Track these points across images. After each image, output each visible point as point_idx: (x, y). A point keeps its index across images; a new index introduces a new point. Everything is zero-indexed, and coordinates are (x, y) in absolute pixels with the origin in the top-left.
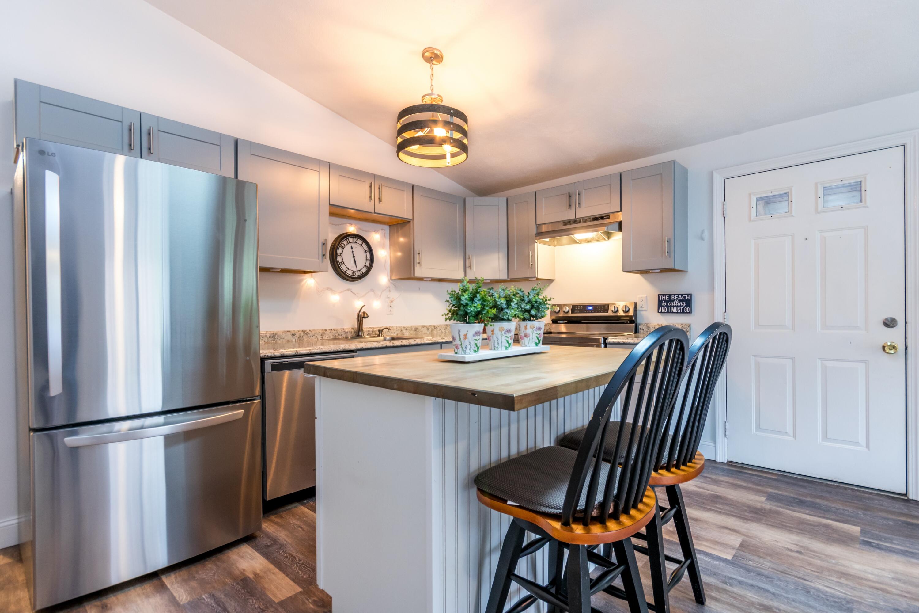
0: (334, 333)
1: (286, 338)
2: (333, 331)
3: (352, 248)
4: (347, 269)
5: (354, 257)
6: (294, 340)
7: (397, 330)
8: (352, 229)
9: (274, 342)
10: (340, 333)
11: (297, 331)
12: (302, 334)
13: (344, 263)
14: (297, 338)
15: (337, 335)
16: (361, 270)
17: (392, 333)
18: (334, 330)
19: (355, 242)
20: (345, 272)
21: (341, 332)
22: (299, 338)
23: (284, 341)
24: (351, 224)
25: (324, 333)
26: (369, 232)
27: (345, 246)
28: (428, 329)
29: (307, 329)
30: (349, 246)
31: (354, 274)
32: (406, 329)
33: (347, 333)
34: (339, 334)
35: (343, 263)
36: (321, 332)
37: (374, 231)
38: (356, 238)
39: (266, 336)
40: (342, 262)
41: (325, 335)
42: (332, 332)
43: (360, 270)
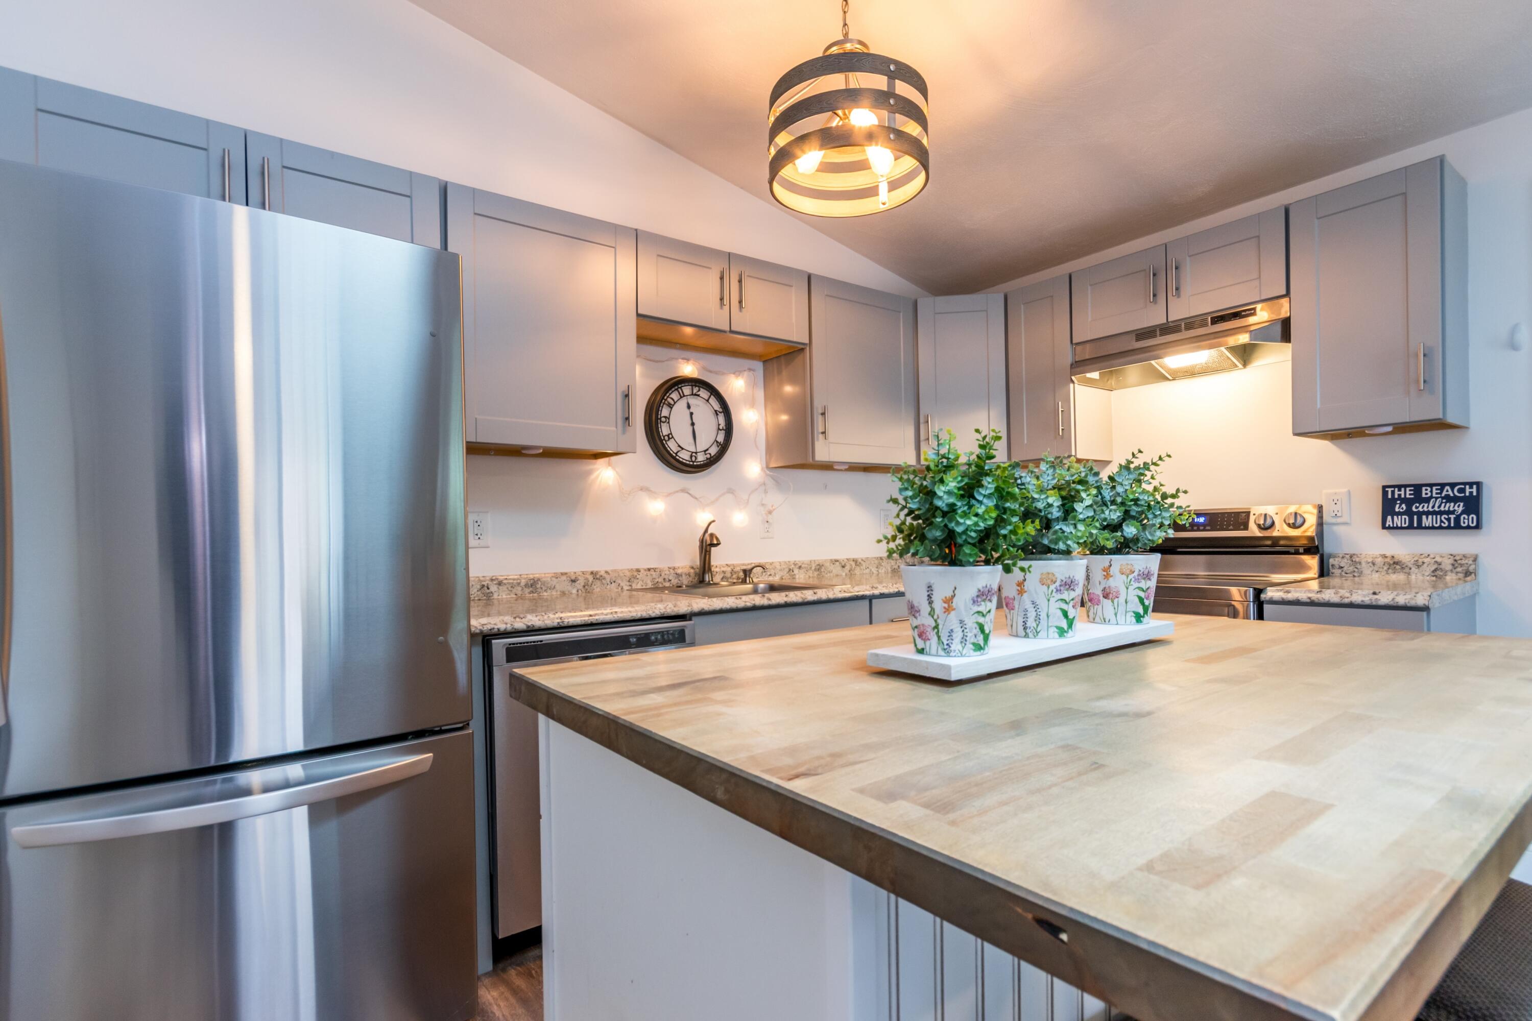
0: (654, 576)
1: (557, 587)
2: (652, 572)
3: (689, 407)
4: (680, 449)
5: (693, 424)
6: (574, 591)
7: (781, 570)
8: (688, 369)
9: (536, 595)
10: (666, 577)
11: (581, 574)
12: (591, 578)
13: (673, 437)
14: (581, 587)
15: (660, 580)
16: (707, 450)
17: (770, 575)
18: (655, 570)
19: (695, 395)
20: (676, 454)
21: (669, 575)
22: (584, 586)
23: (554, 593)
24: (688, 360)
25: (635, 577)
26: (723, 374)
27: (675, 403)
28: (843, 567)
29: (601, 568)
30: (683, 402)
31: (693, 459)
32: (800, 567)
33: (681, 575)
34: (664, 579)
35: (670, 436)
36: (628, 574)
37: (734, 374)
38: (696, 386)
39: (519, 584)
40: (668, 436)
41: (636, 581)
42: (651, 575)
43: (705, 451)
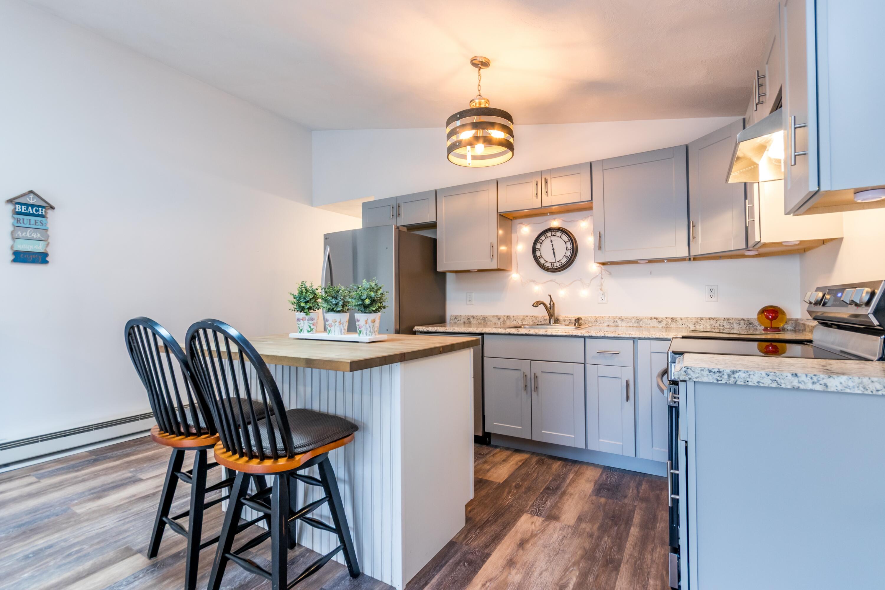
0: (533, 319)
1: (493, 321)
3: (551, 241)
4: (545, 262)
5: (553, 249)
6: (499, 323)
8: (555, 223)
9: (485, 323)
10: (539, 320)
13: (542, 257)
15: (536, 321)
16: (560, 261)
18: (535, 317)
19: (553, 235)
20: (543, 264)
21: (540, 319)
22: (503, 321)
23: (492, 323)
24: (554, 219)
25: (524, 319)
26: (574, 221)
27: (543, 241)
29: (511, 314)
30: (549, 240)
31: (552, 266)
34: (538, 321)
35: (541, 257)
36: (522, 317)
37: (582, 220)
38: (553, 231)
39: (480, 319)
40: (539, 257)
41: (525, 321)
42: (532, 319)
43: (559, 261)
